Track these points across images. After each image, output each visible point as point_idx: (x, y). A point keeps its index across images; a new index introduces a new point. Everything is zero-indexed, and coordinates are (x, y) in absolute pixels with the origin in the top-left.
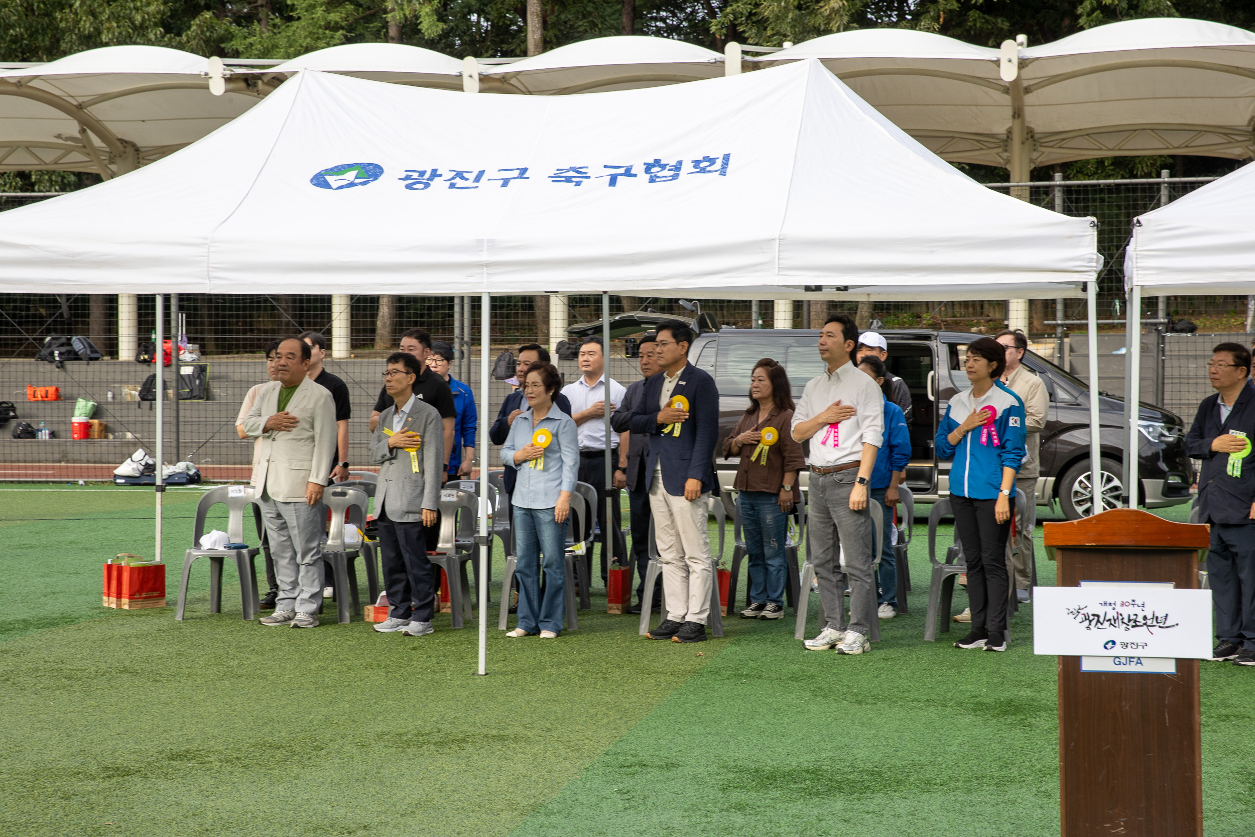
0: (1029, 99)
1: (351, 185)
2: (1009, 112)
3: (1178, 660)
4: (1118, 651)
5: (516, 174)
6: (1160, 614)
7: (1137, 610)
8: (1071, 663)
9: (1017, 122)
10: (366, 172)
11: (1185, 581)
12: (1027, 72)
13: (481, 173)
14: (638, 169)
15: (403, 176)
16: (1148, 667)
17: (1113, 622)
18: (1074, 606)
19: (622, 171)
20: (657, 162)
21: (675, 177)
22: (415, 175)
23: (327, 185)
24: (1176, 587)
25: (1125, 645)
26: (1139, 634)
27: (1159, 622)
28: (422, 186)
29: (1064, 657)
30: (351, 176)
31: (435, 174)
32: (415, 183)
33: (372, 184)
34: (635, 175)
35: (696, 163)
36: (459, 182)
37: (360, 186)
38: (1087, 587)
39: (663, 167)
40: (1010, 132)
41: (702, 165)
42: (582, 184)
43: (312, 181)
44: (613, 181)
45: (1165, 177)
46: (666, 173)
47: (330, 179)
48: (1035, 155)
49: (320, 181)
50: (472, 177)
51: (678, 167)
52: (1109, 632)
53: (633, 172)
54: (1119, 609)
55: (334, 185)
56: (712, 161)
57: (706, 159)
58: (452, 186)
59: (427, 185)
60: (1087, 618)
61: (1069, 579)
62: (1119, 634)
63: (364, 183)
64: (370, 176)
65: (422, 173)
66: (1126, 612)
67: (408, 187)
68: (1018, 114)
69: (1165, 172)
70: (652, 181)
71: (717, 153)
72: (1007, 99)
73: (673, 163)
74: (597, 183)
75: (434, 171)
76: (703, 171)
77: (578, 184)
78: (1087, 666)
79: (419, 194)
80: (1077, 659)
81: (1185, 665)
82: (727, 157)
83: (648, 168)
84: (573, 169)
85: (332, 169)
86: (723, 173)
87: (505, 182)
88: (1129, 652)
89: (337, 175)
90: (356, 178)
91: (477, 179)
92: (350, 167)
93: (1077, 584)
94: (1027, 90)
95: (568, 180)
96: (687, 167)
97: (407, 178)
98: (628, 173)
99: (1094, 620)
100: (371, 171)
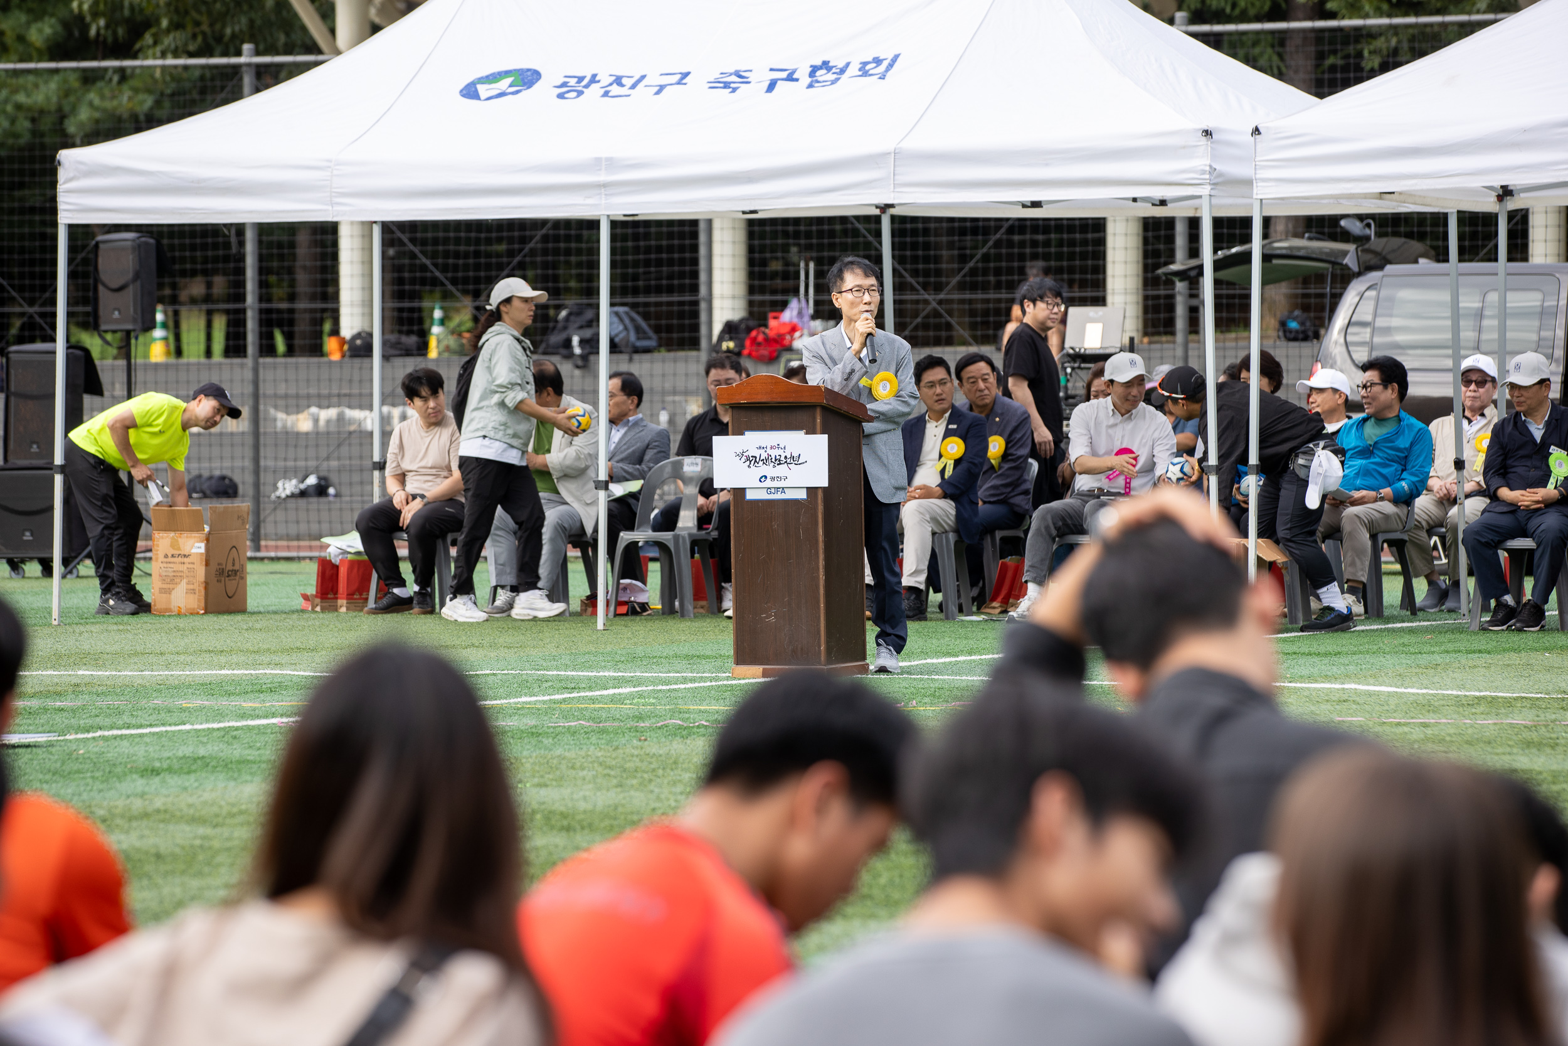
1: (502, 94)
3: (808, 488)
4: (768, 483)
5: (676, 79)
6: (795, 455)
7: (780, 452)
8: (740, 494)
10: (523, 80)
11: (811, 431)
13: (643, 77)
14: (804, 71)
15: (559, 84)
16: (790, 495)
17: (765, 461)
18: (739, 451)
19: (784, 75)
20: (826, 65)
21: (834, 82)
22: (573, 82)
23: (475, 96)
24: (807, 433)
25: (773, 479)
26: (782, 470)
27: (794, 460)
28: (574, 94)
29: (734, 489)
30: (504, 84)
31: (594, 79)
32: (568, 92)
33: (524, 93)
34: (797, 80)
35: (863, 65)
36: (615, 90)
37: (510, 96)
38: (749, 435)
39: (829, 69)
41: (868, 68)
42: (738, 91)
43: (461, 91)
44: (771, 87)
46: (828, 76)
47: (481, 88)
49: (470, 92)
50: (628, 82)
51: (844, 69)
52: (763, 469)
53: (795, 76)
54: (769, 451)
55: (484, 95)
56: (879, 63)
57: (874, 60)
58: (606, 94)
59: (580, 93)
60: (748, 459)
62: (769, 470)
63: (517, 92)
64: (524, 84)
65: (580, 79)
66: (774, 453)
67: (561, 96)
70: (810, 86)
71: (891, 53)
73: (841, 65)
74: (753, 90)
75: (594, 76)
76: (868, 74)
77: (735, 90)
78: (750, 495)
79: (572, 104)
80: (743, 490)
81: (810, 491)
82: (894, 58)
83: (814, 71)
84: (738, 73)
85: (487, 77)
86: (883, 77)
87: (661, 88)
88: (776, 484)
89: (490, 83)
90: (510, 86)
91: (635, 85)
92: (507, 73)
93: (742, 434)
95: (726, 85)
96: (854, 70)
97: (564, 85)
98: (791, 78)
99: (752, 460)
100: (527, 78)
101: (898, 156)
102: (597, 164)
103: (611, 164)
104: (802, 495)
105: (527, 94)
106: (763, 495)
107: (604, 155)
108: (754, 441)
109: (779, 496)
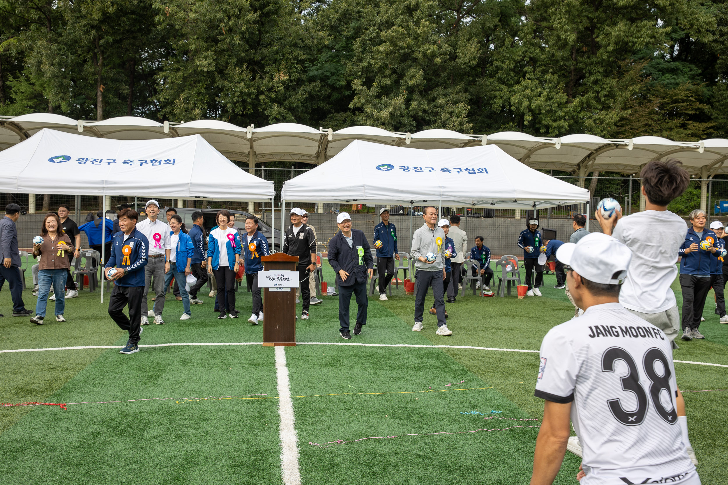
0: (254, 143)
1: (61, 162)
2: (249, 147)
4: (278, 286)
5: (112, 161)
6: (287, 277)
7: (282, 276)
8: (267, 289)
9: (251, 150)
11: (293, 270)
12: (254, 136)
13: (101, 160)
14: (149, 161)
15: (77, 160)
16: (284, 290)
17: (277, 279)
18: (268, 276)
19: (144, 162)
20: (154, 160)
21: (160, 164)
22: (81, 160)
23: (54, 162)
24: (290, 271)
26: (282, 282)
27: (287, 279)
28: (83, 163)
29: (265, 288)
30: (61, 159)
31: (87, 159)
32: (81, 162)
34: (148, 163)
35: (166, 161)
36: (95, 162)
37: (64, 162)
38: (271, 271)
39: (156, 161)
40: (249, 152)
41: (167, 161)
43: (49, 160)
44: (141, 164)
45: (293, 168)
46: (157, 163)
47: (54, 160)
48: (256, 159)
49: (51, 160)
50: (99, 161)
51: (160, 161)
52: (276, 282)
54: (278, 276)
55: (56, 162)
56: (170, 161)
57: (168, 160)
58: (93, 163)
59: (85, 163)
60: (271, 278)
61: (267, 270)
62: (278, 282)
63: (66, 161)
65: (83, 159)
66: (280, 277)
67: (79, 163)
68: (252, 147)
69: (293, 167)
70: (153, 165)
71: (172, 159)
72: (248, 143)
74: (137, 164)
76: (168, 163)
77: (131, 165)
78: (270, 290)
79: (82, 165)
80: (268, 288)
81: (292, 289)
82: (174, 160)
83: (152, 161)
84: (130, 160)
85: (55, 157)
86: (173, 163)
87: (109, 163)
88: (280, 286)
89: (57, 159)
90: (63, 160)
91: (101, 161)
92: (61, 156)
94: (254, 141)
95: (128, 163)
96: (163, 162)
97: (79, 160)
98: (146, 162)
99: (272, 279)
100: (67, 158)
101: (191, 185)
102: (103, 182)
103: (107, 182)
104: (289, 290)
105: (68, 162)
106: (276, 290)
107: (105, 180)
108: (272, 273)
109: (281, 290)
